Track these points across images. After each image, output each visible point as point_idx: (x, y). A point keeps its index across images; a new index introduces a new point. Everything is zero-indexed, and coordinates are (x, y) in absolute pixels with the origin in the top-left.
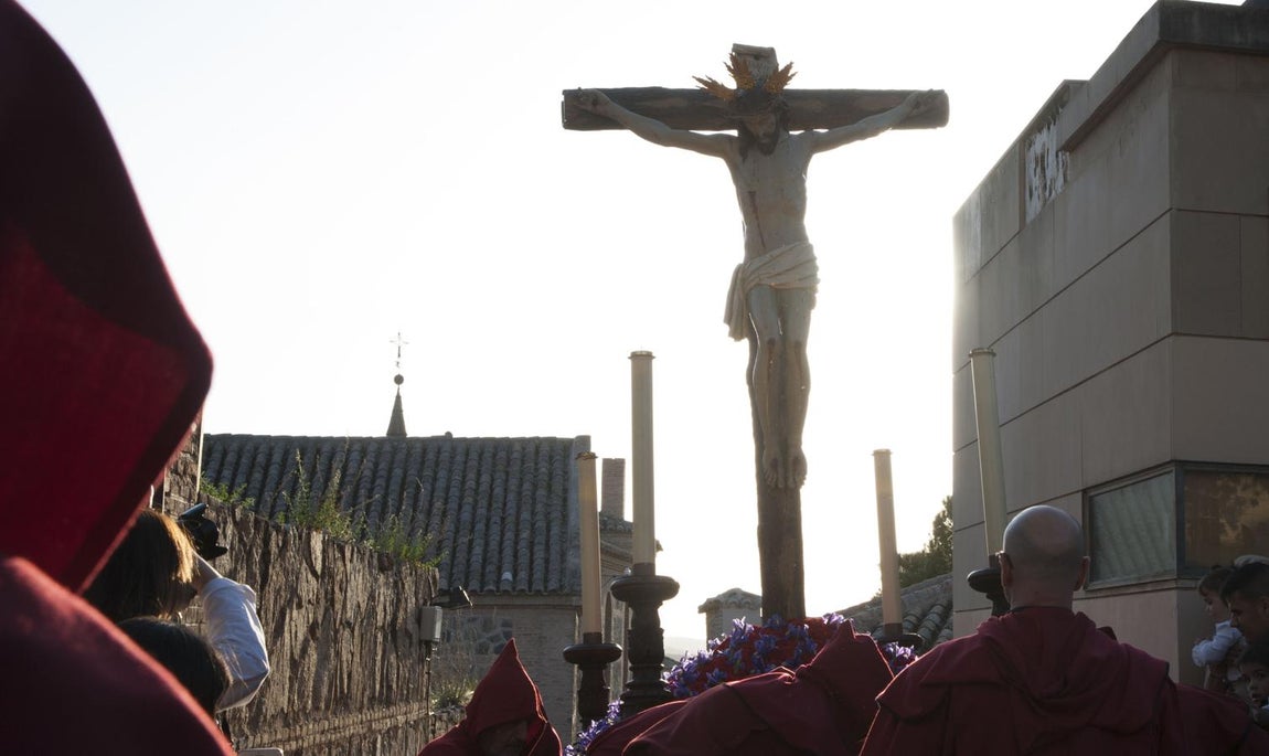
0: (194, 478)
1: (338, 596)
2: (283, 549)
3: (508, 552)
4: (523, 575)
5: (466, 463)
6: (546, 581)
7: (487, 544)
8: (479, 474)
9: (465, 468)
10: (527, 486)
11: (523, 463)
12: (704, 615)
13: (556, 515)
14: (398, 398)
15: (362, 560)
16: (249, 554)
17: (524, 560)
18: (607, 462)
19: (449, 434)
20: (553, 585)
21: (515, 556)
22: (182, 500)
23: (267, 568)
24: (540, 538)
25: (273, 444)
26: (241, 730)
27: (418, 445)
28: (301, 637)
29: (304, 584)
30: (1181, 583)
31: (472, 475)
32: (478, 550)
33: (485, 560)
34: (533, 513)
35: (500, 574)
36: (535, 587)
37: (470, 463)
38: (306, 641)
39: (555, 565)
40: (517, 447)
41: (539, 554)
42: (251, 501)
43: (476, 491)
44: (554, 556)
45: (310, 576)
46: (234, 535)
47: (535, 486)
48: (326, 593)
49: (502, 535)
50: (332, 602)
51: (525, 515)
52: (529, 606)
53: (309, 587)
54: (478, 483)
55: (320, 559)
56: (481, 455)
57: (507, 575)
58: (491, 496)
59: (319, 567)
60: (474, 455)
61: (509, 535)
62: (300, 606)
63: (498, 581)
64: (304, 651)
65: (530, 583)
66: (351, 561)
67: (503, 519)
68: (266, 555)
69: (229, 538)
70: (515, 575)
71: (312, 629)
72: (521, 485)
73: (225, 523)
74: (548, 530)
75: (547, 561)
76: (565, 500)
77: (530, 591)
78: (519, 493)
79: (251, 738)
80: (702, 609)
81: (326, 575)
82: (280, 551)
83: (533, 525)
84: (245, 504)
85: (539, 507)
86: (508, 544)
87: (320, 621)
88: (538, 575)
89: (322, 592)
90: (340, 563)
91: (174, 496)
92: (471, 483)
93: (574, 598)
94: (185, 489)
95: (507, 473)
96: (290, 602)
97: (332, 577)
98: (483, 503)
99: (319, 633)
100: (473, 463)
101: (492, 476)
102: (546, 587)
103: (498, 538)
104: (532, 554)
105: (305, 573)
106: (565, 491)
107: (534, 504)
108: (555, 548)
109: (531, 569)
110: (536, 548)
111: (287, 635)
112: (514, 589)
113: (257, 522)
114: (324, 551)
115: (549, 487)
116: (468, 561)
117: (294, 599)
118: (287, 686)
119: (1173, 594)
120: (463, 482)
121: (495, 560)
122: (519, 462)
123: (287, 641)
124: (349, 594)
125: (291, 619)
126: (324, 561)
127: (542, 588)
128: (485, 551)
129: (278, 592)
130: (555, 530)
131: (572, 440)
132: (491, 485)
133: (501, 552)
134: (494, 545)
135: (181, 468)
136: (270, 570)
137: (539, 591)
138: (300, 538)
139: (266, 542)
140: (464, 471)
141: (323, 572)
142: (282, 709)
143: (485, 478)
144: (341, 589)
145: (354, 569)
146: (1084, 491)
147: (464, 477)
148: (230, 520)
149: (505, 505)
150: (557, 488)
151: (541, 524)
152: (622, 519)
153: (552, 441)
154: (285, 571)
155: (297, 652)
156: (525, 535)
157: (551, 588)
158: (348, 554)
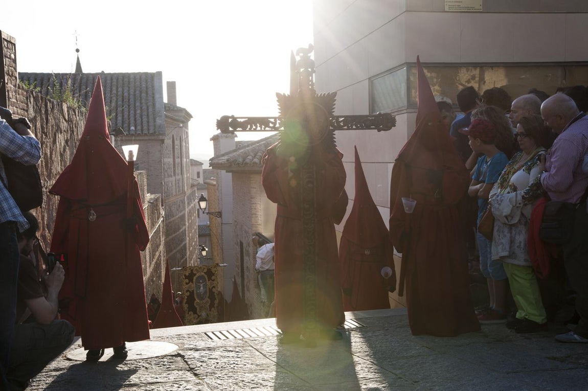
0: (16, 78)
1: (75, 129)
2: (53, 109)
3: (132, 119)
4: (139, 128)
5: (111, 83)
6: (148, 130)
7: (123, 116)
8: (117, 88)
9: (111, 85)
10: (137, 92)
11: (135, 83)
12: (212, 141)
13: (150, 103)
14: (78, 58)
15: (82, 116)
16: (40, 110)
17: (139, 122)
18: (168, 83)
19: (103, 72)
20: (151, 131)
21: (135, 120)
22: (12, 87)
23: (48, 116)
24: (145, 113)
25: (29, 76)
26: (45, 179)
27: (91, 76)
28: (63, 145)
29: (62, 124)
30: (408, 111)
31: (114, 88)
32: (120, 118)
33: (123, 122)
34: (141, 103)
35: (129, 128)
36: (144, 132)
37: (113, 83)
38: (65, 146)
39: (151, 123)
40: (132, 76)
41: (145, 119)
42: (38, 89)
43: (117, 95)
44: (151, 121)
45: (64, 121)
46: (34, 103)
47: (141, 92)
48: (70, 128)
49: (129, 112)
50: (73, 132)
51: (138, 104)
52: (143, 140)
53: (64, 125)
54: (117, 91)
55: (67, 114)
56: (117, 79)
57: (133, 128)
58: (123, 96)
59: (67, 118)
60: (115, 80)
61: (132, 112)
62: (61, 133)
63: (129, 130)
64: (64, 150)
65: (142, 130)
66: (78, 116)
67: (129, 106)
68: (46, 111)
69: (32, 103)
70: (136, 128)
71: (67, 142)
72: (135, 92)
73: (30, 97)
74: (148, 110)
75: (148, 122)
76: (153, 97)
77: (142, 134)
78: (135, 95)
79: (49, 182)
80: (212, 139)
81: (69, 121)
82: (51, 110)
83: (141, 108)
84: (37, 90)
85: (143, 101)
86: (132, 115)
87: (69, 138)
88: (145, 128)
89: (69, 127)
90: (74, 116)
91: (9, 85)
92: (114, 92)
93: (161, 136)
94: (13, 82)
95: (129, 88)
96: (57, 130)
97: (72, 122)
98: (120, 99)
99: (69, 143)
100: (115, 83)
101: (123, 89)
102: (149, 132)
103: (127, 113)
104: (142, 120)
105: (62, 120)
106: (153, 94)
107: (141, 100)
108: (151, 117)
109: (142, 125)
110: (143, 117)
111: (57, 143)
112: (136, 133)
113: (42, 97)
114: (68, 111)
115: (147, 92)
116: (116, 123)
117: (59, 130)
118: (60, 163)
119: (406, 115)
120: (111, 91)
121: (127, 122)
122: (134, 83)
123: (58, 146)
124: (79, 129)
125: (58, 137)
126: (68, 115)
127: (147, 133)
128: (123, 119)
129: (52, 126)
130: (150, 110)
131: (154, 74)
132: (123, 92)
133: (129, 119)
134: (126, 116)
135: (11, 73)
136: (49, 118)
137: (146, 134)
138: (59, 105)
139: (46, 105)
140: (111, 87)
141: (68, 120)
142: (59, 172)
143: (120, 89)
144: (76, 127)
145: (80, 119)
146: (369, 79)
147: (111, 89)
148: (31, 96)
149: (129, 100)
150: (150, 93)
151: (144, 107)
152: (176, 106)
153: (146, 74)
154: (55, 119)
155: (62, 150)
156: (138, 112)
157: (150, 132)
158: (77, 113)
